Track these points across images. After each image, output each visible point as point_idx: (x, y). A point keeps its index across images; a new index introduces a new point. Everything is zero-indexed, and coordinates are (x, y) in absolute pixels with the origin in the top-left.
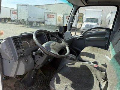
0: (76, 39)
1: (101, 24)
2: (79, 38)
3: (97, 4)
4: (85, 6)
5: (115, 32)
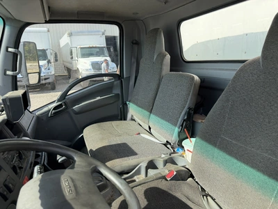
0: (44, 119)
2: (55, 113)
4: (46, 22)
5: (129, 78)
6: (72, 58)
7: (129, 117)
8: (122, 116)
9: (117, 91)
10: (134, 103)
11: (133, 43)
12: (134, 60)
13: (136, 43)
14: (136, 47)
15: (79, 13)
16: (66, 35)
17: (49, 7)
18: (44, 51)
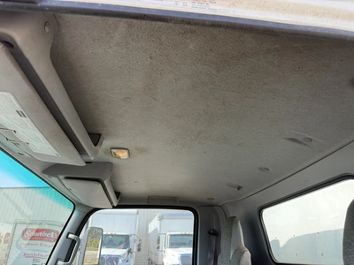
1: (139, 250)
3: (146, 204)
6: (158, 248)
11: (209, 233)
12: (210, 256)
13: (215, 234)
14: (213, 238)
15: (149, 198)
16: (156, 218)
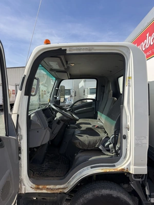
1: (75, 96)
5: (99, 101)
6: (84, 95)
7: (98, 118)
8: (95, 117)
9: (94, 106)
10: (100, 112)
11: (102, 86)
14: (103, 88)
15: (81, 75)
16: (83, 81)
17: (70, 74)
18: (69, 90)
